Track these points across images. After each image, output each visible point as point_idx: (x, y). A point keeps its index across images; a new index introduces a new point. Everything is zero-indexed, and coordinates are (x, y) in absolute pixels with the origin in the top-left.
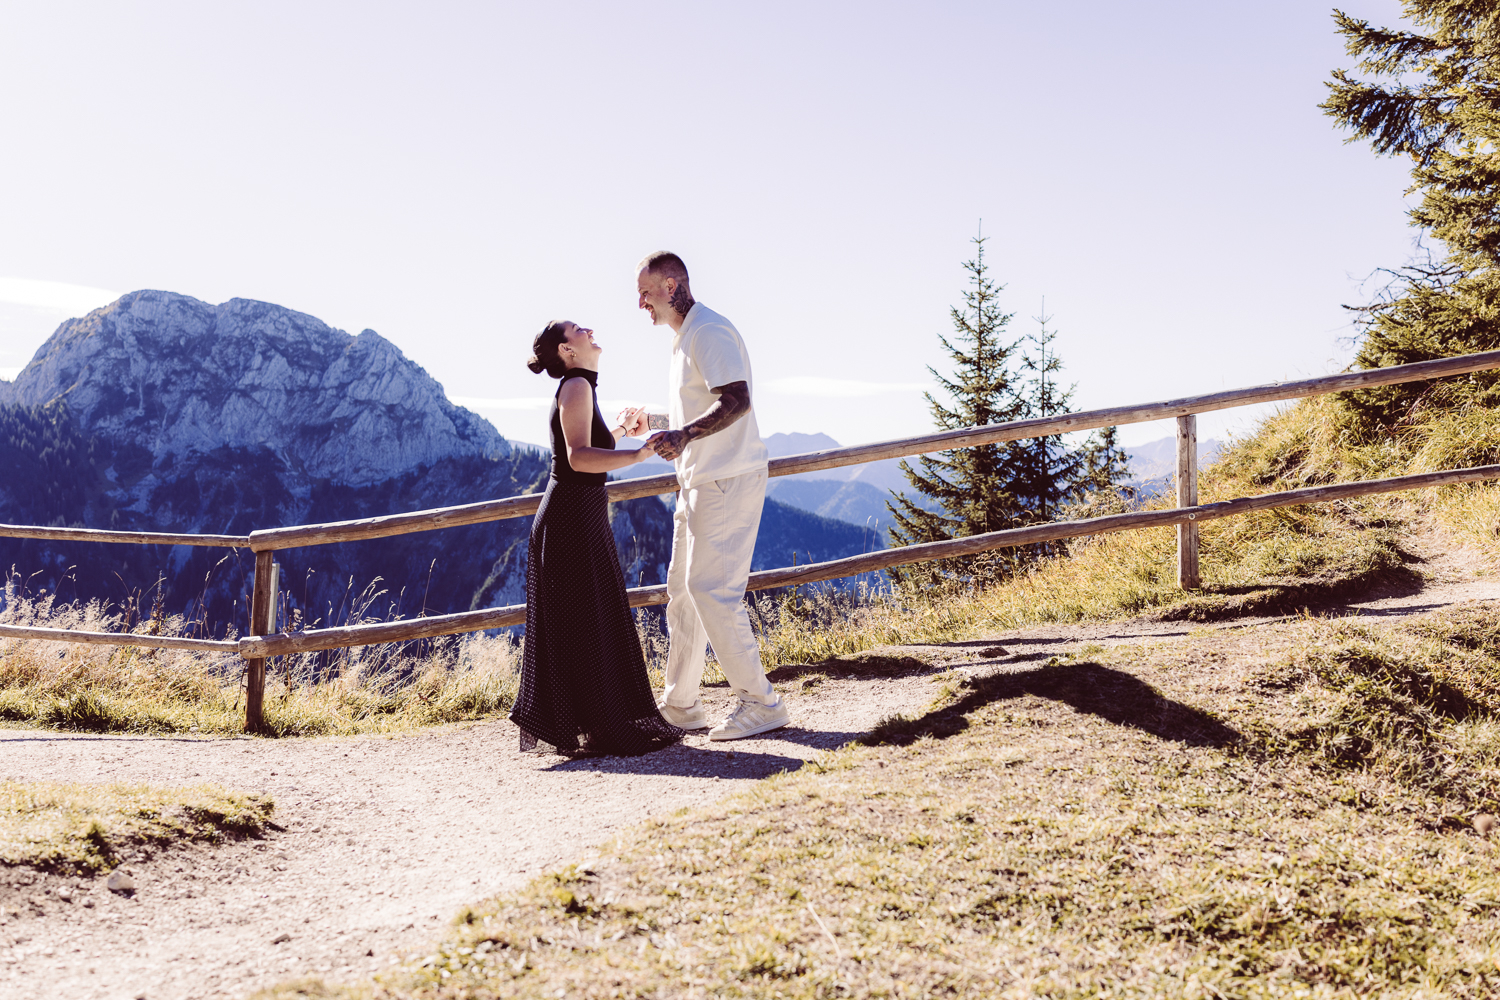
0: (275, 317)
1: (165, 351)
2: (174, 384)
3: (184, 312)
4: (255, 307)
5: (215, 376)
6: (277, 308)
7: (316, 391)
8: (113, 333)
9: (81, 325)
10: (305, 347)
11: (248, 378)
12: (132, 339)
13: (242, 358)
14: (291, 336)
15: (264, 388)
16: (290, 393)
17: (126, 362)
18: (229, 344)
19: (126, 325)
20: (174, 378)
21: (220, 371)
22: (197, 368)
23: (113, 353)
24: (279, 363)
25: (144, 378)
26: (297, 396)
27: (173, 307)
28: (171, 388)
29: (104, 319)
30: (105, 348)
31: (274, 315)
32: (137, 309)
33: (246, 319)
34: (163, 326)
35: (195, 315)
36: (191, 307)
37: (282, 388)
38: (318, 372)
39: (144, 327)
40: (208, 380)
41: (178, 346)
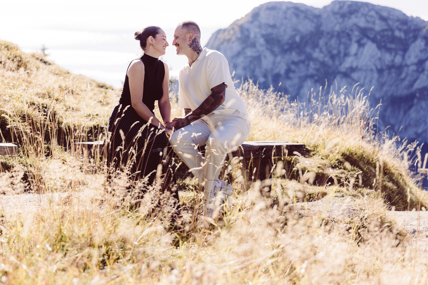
0: (365, 12)
1: (286, 47)
2: (294, 72)
3: (297, 16)
4: (350, 6)
5: (323, 64)
6: (367, 4)
7: (400, 68)
8: (248, 37)
9: (226, 33)
10: (389, 33)
11: (348, 62)
12: (262, 41)
13: (342, 48)
14: (379, 26)
15: (360, 70)
16: (380, 71)
17: (258, 59)
18: (332, 36)
19: (257, 30)
20: (293, 67)
21: (327, 59)
22: (310, 58)
23: (249, 52)
24: (370, 48)
25: (272, 70)
26: (386, 73)
27: (290, 13)
28: (291, 75)
29: (242, 28)
30: (243, 49)
31: (364, 10)
32: (264, 18)
33: (343, 16)
34: (283, 28)
35: (306, 17)
36: (302, 11)
37: (374, 68)
38: (400, 53)
39: (270, 30)
40: (318, 66)
41: (294, 42)
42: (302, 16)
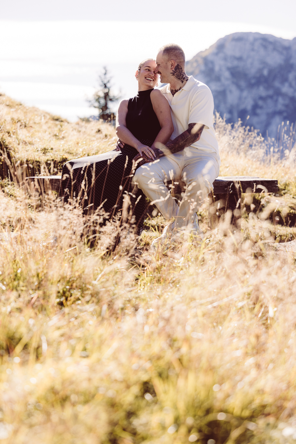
1: (253, 81)
2: (261, 108)
3: (265, 47)
5: (293, 99)
9: (189, 66)
12: (227, 74)
17: (223, 93)
19: (222, 63)
20: (260, 103)
22: (278, 93)
25: (238, 105)
27: (257, 44)
28: (258, 111)
32: (229, 50)
34: (250, 61)
35: (275, 49)
36: (271, 43)
39: (236, 63)
40: (287, 102)
41: (262, 76)
42: (270, 47)
